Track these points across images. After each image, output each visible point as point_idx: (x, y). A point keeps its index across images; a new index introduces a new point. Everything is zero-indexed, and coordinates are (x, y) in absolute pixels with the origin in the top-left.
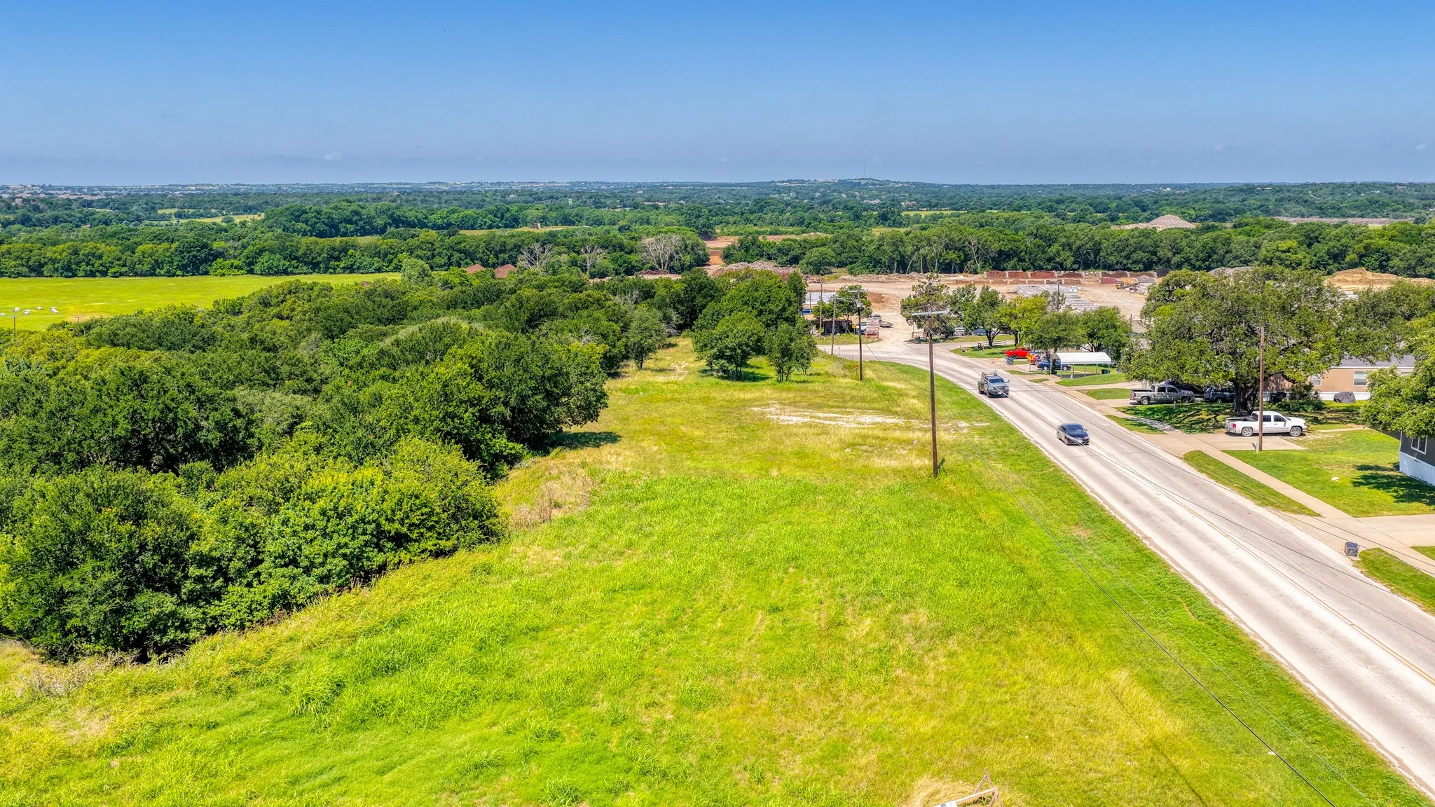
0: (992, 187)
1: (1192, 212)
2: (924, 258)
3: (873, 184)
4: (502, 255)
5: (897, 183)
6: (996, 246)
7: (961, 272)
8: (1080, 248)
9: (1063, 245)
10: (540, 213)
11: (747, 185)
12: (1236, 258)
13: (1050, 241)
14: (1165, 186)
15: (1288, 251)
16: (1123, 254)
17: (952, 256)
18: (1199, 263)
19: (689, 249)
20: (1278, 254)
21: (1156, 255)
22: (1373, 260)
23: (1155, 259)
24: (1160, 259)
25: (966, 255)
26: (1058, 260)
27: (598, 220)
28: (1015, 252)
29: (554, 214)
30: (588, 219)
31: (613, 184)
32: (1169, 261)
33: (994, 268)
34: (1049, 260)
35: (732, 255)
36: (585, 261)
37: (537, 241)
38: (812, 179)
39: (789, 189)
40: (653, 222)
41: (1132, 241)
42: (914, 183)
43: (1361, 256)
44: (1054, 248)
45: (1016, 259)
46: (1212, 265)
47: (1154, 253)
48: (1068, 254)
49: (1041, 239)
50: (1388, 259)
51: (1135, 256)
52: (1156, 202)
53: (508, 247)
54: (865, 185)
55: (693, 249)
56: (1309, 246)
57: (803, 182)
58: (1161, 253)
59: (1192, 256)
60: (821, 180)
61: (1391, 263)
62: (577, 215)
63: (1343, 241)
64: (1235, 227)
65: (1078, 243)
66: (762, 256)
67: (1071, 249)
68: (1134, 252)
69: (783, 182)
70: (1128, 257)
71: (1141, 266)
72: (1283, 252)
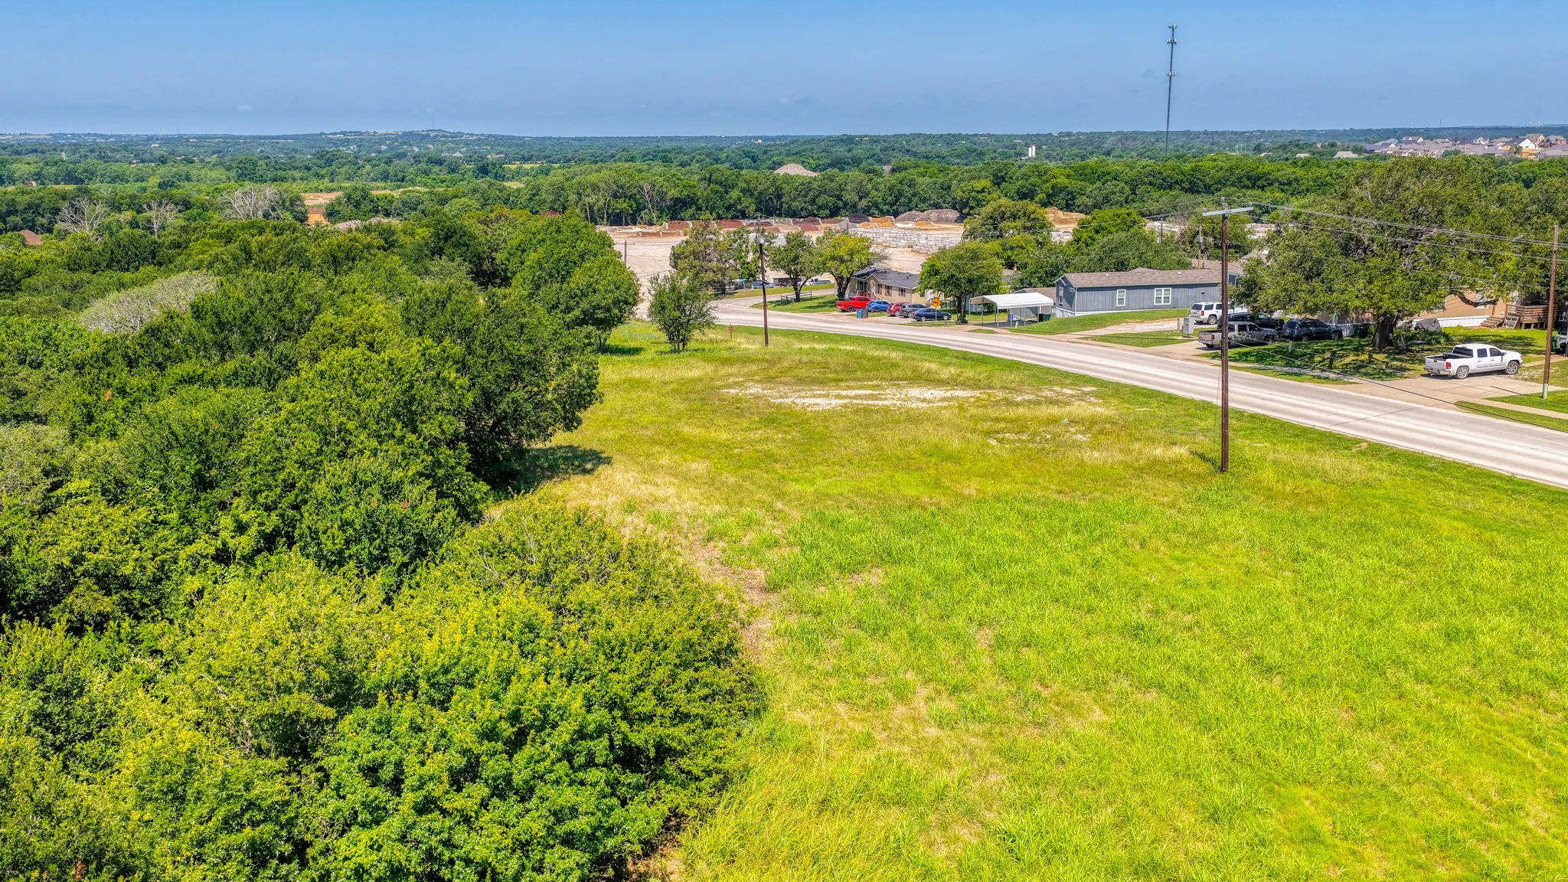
0: (579, 139)
1: (812, 161)
2: (591, 207)
3: (444, 136)
4: (12, 218)
5: (472, 135)
6: (673, 193)
7: (635, 224)
8: (761, 193)
9: (743, 191)
10: (33, 169)
11: (292, 137)
12: (924, 201)
13: (728, 187)
14: (756, 138)
15: (983, 191)
16: (807, 199)
17: (623, 205)
18: (887, 207)
19: (287, 204)
20: (974, 194)
21: (841, 200)
22: (1060, 199)
23: (841, 204)
24: (846, 204)
25: (638, 204)
26: (739, 207)
27: (117, 177)
28: (692, 199)
29: (53, 170)
30: (102, 176)
31: (111, 136)
32: (854, 206)
33: (672, 219)
34: (728, 208)
35: (338, 212)
36: (149, 221)
37: (64, 199)
38: (371, 131)
39: (348, 142)
40: (194, 178)
41: (815, 185)
42: (491, 136)
43: (1049, 196)
44: (734, 194)
45: (694, 207)
46: (901, 209)
47: (839, 198)
48: (750, 200)
49: (716, 183)
50: (1074, 198)
51: (820, 201)
52: (765, 152)
53: (20, 208)
54: (435, 137)
55: (292, 204)
56: (998, 184)
57: (360, 134)
58: (847, 197)
59: (880, 200)
60: (381, 131)
61: (1077, 202)
62: (86, 171)
63: (1032, 180)
64: (893, 170)
65: (761, 188)
66: (377, 212)
67: (752, 195)
68: (818, 196)
69: (335, 134)
70: (813, 202)
71: (827, 212)
72: (978, 192)
